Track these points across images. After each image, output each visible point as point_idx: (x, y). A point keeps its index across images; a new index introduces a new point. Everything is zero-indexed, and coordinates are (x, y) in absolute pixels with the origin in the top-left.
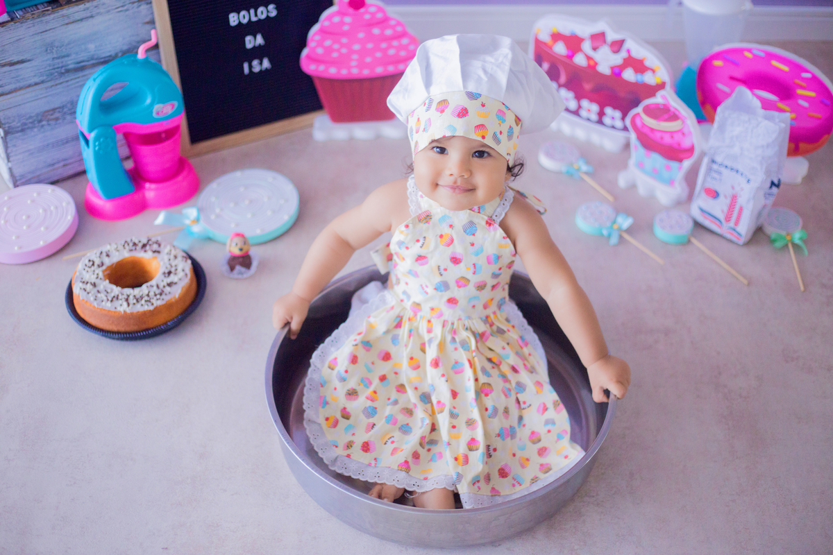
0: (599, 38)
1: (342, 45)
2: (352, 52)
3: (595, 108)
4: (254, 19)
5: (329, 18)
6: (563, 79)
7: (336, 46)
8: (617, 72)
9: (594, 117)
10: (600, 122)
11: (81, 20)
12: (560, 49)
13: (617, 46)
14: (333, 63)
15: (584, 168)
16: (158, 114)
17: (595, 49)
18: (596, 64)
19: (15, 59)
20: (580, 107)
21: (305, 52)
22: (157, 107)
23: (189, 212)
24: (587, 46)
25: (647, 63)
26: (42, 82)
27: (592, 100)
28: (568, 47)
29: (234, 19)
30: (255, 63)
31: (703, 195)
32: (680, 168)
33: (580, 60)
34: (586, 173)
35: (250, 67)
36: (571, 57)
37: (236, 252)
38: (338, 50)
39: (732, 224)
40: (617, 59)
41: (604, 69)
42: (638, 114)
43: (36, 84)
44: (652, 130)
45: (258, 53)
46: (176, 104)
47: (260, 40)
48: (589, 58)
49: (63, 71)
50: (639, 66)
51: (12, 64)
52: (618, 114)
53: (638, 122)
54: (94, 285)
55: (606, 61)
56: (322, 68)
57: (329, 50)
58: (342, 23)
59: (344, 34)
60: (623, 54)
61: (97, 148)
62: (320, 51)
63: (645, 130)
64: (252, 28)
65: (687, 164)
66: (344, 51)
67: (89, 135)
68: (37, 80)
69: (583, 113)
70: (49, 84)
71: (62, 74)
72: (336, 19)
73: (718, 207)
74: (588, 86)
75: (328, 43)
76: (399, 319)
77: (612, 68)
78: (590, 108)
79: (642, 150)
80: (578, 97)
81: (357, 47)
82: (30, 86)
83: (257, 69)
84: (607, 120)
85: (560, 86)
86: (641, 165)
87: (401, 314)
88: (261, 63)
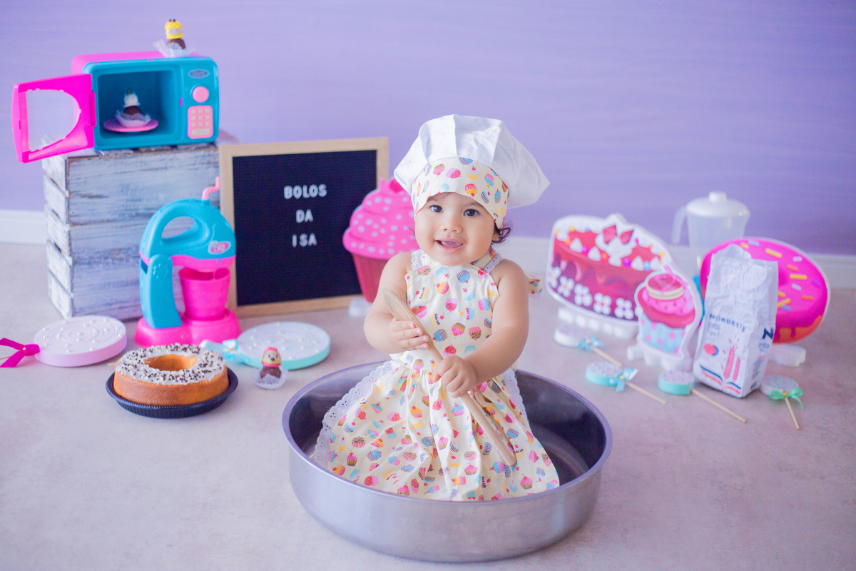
0: (610, 232)
1: (382, 226)
2: (389, 233)
3: (608, 300)
4: (306, 196)
5: (372, 199)
6: (579, 276)
7: (376, 226)
8: (627, 262)
9: (607, 310)
10: (612, 314)
11: (157, 169)
12: (577, 246)
13: (627, 236)
14: (373, 242)
15: (596, 343)
16: (212, 250)
17: (607, 242)
18: (608, 257)
19: (95, 192)
20: (594, 302)
21: (348, 231)
22: (213, 244)
23: (230, 344)
24: (600, 241)
25: (654, 251)
26: (114, 220)
27: (605, 294)
28: (583, 243)
29: (288, 192)
30: (303, 237)
31: (704, 352)
32: (683, 334)
33: (594, 255)
34: (599, 347)
35: (298, 240)
36: (586, 253)
37: (269, 362)
38: (378, 230)
39: (731, 379)
40: (627, 250)
41: (615, 261)
42: (644, 288)
43: (109, 221)
44: (657, 301)
45: (306, 228)
46: (230, 244)
47: (309, 216)
48: (602, 252)
49: (134, 213)
50: (646, 254)
51: (91, 197)
52: (628, 305)
53: (645, 297)
54: (136, 367)
55: (617, 252)
56: (362, 246)
57: (370, 229)
58: (383, 204)
59: (385, 215)
60: (632, 244)
61: (154, 273)
62: (361, 229)
63: (652, 303)
64: (304, 203)
65: (689, 328)
66: (383, 231)
67: (149, 260)
68: (110, 217)
69: (597, 307)
70: (120, 224)
71: (132, 217)
72: (378, 200)
73: (717, 364)
74: (601, 280)
75: (369, 222)
76: (404, 380)
77: (623, 259)
78: (603, 301)
79: (648, 323)
80: (593, 293)
81: (394, 228)
82: (103, 221)
83: (304, 243)
84: (619, 312)
85: (576, 283)
86: (648, 338)
87: (406, 375)
88: (308, 239)
